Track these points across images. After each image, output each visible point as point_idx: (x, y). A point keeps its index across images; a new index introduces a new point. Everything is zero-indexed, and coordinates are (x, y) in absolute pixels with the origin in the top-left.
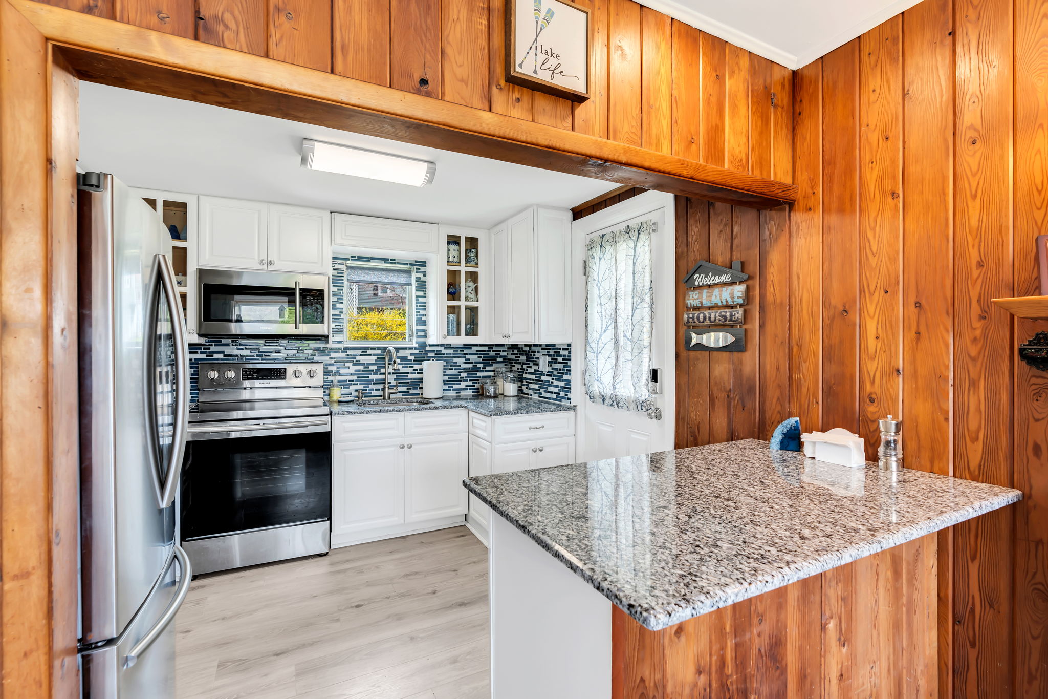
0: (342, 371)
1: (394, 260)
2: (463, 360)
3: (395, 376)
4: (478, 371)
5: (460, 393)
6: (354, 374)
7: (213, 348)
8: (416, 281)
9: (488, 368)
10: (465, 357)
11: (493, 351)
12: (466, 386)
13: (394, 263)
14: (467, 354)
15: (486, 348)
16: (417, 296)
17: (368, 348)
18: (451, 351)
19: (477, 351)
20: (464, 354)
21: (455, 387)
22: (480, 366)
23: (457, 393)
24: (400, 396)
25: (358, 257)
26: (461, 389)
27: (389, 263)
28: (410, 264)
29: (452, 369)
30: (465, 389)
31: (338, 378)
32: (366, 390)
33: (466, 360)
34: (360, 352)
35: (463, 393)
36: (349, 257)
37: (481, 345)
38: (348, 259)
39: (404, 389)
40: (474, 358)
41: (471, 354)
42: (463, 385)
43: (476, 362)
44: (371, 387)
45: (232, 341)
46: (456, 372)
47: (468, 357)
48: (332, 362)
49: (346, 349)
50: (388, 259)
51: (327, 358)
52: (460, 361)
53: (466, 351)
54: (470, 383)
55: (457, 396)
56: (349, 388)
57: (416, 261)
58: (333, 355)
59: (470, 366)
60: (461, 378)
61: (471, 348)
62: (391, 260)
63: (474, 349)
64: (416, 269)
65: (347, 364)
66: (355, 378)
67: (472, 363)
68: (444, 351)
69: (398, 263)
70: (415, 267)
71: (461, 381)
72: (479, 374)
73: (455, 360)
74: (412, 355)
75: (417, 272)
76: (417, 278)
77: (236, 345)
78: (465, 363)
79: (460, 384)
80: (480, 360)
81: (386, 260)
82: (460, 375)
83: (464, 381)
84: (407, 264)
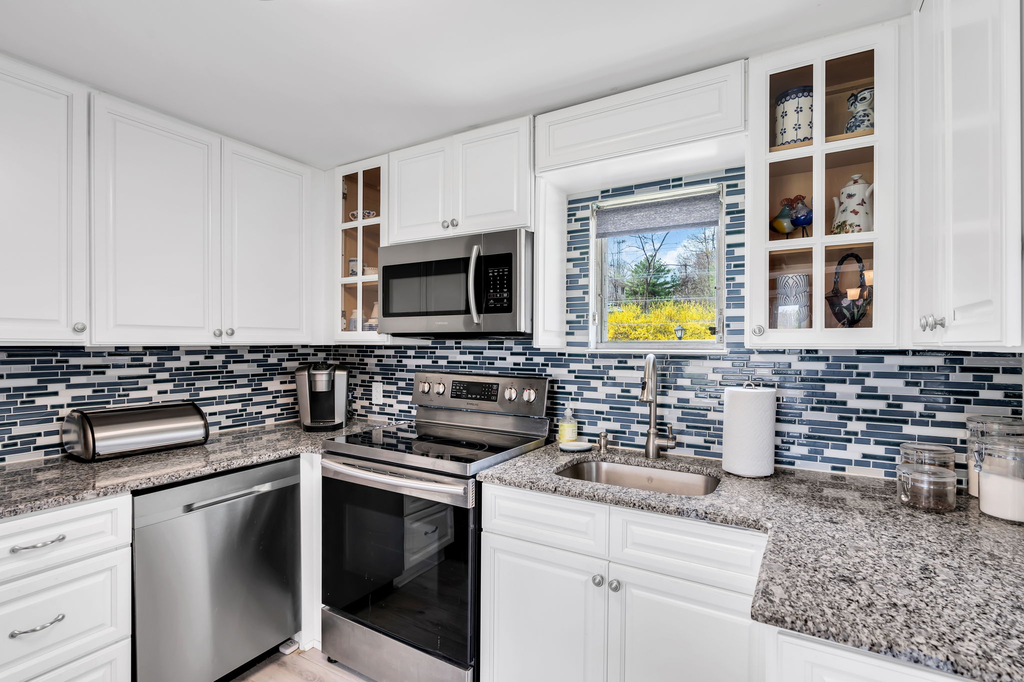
0: (587, 394)
1: (680, 179)
2: (857, 389)
3: (678, 413)
4: (906, 422)
5: (843, 469)
6: (604, 402)
7: (439, 353)
8: (728, 213)
9: (941, 416)
10: (862, 382)
11: (964, 370)
12: (865, 456)
13: (680, 185)
14: (867, 375)
15: (938, 361)
16: (729, 246)
17: (629, 356)
18: (821, 366)
19: (902, 368)
20: (859, 374)
21: (829, 453)
22: (918, 408)
23: (834, 468)
24: (689, 453)
25: (614, 190)
26: (849, 462)
27: (668, 188)
28: (714, 180)
29: (822, 409)
30: (858, 463)
31: (579, 405)
32: (624, 433)
33: (864, 389)
34: (614, 362)
35: (851, 472)
36: (599, 194)
37: (915, 353)
38: (596, 198)
39: (699, 441)
40: (896, 386)
41: (878, 375)
42: (854, 451)
43: (896, 398)
44: (635, 427)
45: (456, 343)
46: (834, 417)
47: (870, 382)
48: (571, 377)
49: (594, 356)
50: (668, 181)
51: (564, 371)
52: (846, 392)
53: (863, 367)
54: (880, 450)
55: (835, 478)
56: (595, 424)
57: (727, 171)
58: (573, 366)
59: (880, 405)
60: (847, 433)
61: (881, 361)
62: (674, 180)
63: (892, 363)
64: (728, 186)
65: (594, 383)
66: (605, 408)
67: (886, 397)
68: (797, 365)
69: (687, 184)
70: (725, 183)
71: (850, 441)
72: (908, 429)
73: (830, 388)
74: (715, 370)
75: (728, 194)
76: (729, 206)
77: (460, 348)
78: (859, 397)
79: (845, 448)
80: (915, 391)
81: (663, 184)
82: (845, 426)
83: (858, 441)
84: (706, 181)
